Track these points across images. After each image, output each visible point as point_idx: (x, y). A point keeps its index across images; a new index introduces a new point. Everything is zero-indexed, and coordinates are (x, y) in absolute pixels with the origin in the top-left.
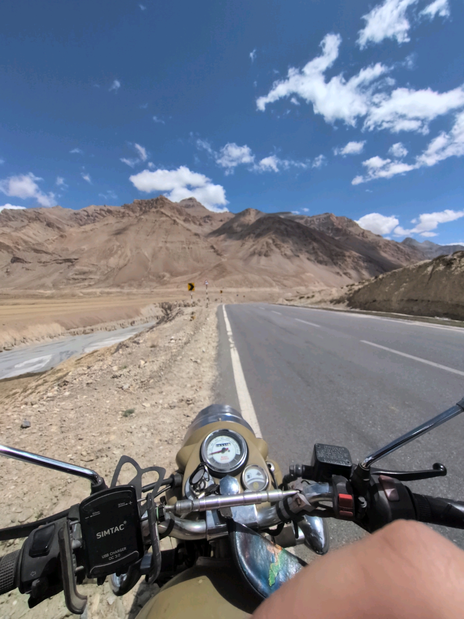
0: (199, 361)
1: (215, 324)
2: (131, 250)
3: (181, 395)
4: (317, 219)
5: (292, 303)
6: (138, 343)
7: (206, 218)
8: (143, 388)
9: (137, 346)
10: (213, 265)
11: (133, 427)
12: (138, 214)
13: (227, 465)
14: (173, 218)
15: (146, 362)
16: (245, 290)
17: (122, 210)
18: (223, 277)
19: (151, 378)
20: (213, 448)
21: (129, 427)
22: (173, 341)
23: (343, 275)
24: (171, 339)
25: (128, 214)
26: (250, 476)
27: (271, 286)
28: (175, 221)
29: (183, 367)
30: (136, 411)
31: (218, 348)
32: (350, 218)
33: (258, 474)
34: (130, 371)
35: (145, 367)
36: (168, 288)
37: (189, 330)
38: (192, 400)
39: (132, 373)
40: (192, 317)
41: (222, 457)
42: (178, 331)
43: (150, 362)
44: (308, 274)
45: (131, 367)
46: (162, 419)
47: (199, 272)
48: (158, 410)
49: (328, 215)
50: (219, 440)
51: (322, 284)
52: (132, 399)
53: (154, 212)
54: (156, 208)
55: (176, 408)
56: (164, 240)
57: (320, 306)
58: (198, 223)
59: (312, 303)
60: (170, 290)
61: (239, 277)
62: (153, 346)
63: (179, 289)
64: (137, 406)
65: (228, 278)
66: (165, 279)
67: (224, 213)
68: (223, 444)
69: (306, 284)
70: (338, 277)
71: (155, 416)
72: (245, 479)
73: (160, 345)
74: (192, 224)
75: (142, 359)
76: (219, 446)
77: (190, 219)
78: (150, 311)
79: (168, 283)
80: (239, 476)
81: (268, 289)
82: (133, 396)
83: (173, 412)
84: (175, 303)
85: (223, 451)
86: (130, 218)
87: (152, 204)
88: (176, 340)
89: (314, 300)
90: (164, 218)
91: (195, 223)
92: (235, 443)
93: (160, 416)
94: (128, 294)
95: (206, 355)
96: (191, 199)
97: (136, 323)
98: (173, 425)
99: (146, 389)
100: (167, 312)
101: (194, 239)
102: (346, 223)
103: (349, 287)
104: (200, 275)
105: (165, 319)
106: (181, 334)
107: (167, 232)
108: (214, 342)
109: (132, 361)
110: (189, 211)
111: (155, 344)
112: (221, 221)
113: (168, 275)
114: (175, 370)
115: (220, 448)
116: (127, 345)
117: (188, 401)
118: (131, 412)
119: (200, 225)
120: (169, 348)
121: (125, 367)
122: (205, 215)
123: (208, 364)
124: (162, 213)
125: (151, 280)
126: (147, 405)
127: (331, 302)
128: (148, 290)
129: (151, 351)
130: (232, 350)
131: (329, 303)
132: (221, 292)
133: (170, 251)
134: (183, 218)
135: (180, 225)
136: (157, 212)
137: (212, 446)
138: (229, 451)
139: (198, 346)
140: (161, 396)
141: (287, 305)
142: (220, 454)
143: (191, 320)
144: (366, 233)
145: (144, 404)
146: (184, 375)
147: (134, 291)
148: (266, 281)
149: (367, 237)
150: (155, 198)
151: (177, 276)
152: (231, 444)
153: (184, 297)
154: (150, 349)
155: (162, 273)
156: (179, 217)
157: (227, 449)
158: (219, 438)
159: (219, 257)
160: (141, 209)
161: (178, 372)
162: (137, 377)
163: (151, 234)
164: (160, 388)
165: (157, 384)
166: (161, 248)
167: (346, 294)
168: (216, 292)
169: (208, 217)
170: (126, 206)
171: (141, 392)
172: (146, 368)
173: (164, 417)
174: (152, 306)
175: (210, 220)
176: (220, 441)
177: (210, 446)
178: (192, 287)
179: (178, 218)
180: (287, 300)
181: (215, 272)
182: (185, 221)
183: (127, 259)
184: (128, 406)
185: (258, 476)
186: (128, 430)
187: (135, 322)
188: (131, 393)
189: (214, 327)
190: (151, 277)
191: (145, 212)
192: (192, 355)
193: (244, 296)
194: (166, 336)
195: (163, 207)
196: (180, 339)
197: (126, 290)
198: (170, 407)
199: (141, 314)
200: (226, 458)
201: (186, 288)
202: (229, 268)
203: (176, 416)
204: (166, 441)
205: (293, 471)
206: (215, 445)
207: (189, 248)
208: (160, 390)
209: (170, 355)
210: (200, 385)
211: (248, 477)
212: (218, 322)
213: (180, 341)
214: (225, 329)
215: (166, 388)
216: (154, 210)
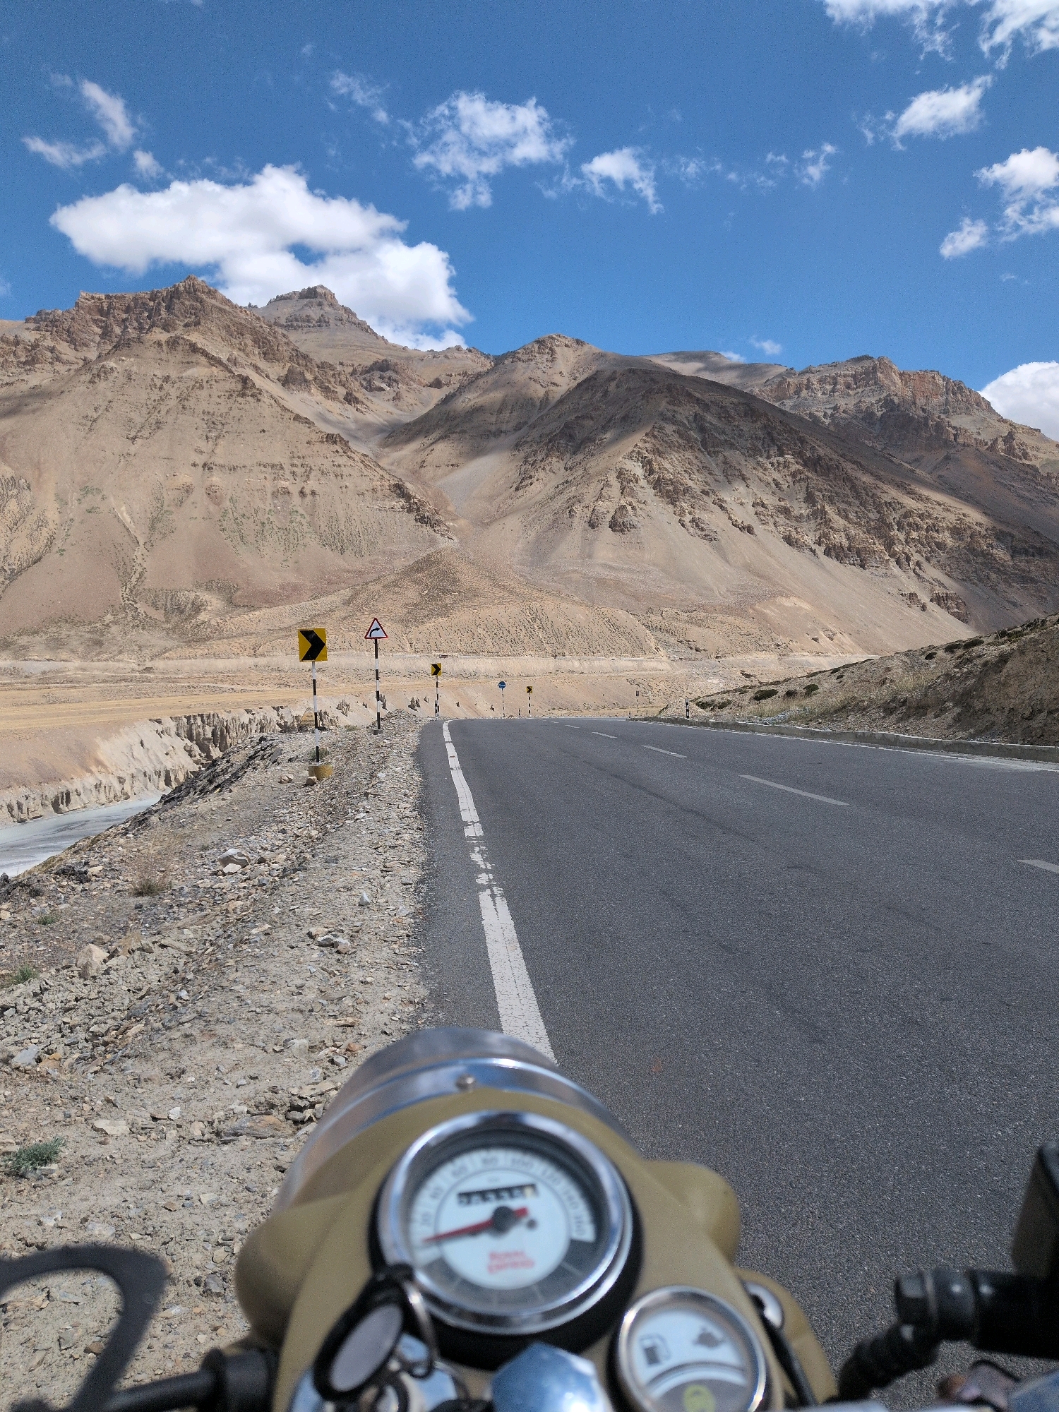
0: (343, 941)
1: (414, 793)
2: (62, 500)
3: (263, 1085)
4: (821, 381)
5: (725, 715)
6: (82, 877)
7: (377, 374)
8: (100, 1061)
9: (79, 887)
10: (400, 564)
11: (50, 1223)
12: (92, 355)
13: (524, 1295)
14: (238, 371)
15: (112, 955)
16: (532, 664)
17: (29, 336)
18: (445, 611)
19: (133, 1016)
20: (439, 1209)
21: (31, 1223)
22: (231, 867)
23: (932, 606)
24: (227, 861)
25: (52, 350)
26: (661, 1353)
27: (639, 648)
28: (245, 380)
29: (273, 968)
30: (65, 1152)
31: (425, 888)
32: (954, 378)
33: (705, 1340)
34: (43, 990)
35: (107, 972)
36: (217, 656)
37: (300, 822)
38: (312, 1106)
39: (52, 1001)
40: (315, 771)
41: (493, 1256)
42: (255, 827)
43: (131, 952)
44: (788, 602)
45: (47, 975)
46: (179, 1189)
47: (346, 593)
48: (163, 1150)
49: (867, 364)
50: (471, 1169)
51: (846, 639)
52: (49, 1102)
53: (159, 344)
54: (166, 327)
55: (244, 1141)
56: (200, 460)
57: (840, 728)
58: (341, 391)
59: (807, 718)
60: (221, 664)
61: (506, 613)
62: (146, 890)
63: (262, 661)
64: (70, 1133)
65: (463, 616)
66: (203, 616)
67: (446, 354)
68: (497, 1192)
69: (781, 640)
70: (915, 612)
71: (151, 1175)
72: (636, 1369)
73: (177, 885)
74: (316, 395)
75: (102, 943)
76: (475, 1198)
77: (309, 376)
78: (138, 751)
79: (218, 632)
80: (601, 1347)
81: (625, 662)
82: (50, 1091)
83: (229, 1156)
84: (245, 718)
85: (501, 1222)
86: (59, 367)
87: (153, 313)
88: (244, 864)
89: (813, 702)
90: (201, 371)
91: (326, 391)
92: (563, 1185)
93: (173, 1174)
94: (44, 679)
95: (371, 918)
96: (311, 294)
97: (75, 802)
98: (230, 1212)
99: (112, 1063)
100: (209, 756)
101: (324, 456)
102: (942, 399)
103: (959, 652)
104: (347, 603)
105: (202, 783)
106: (269, 836)
107: (214, 427)
108: (407, 864)
109: (56, 949)
110: (306, 341)
111: (156, 878)
112: (437, 384)
113: (214, 602)
114: (241, 979)
115: (482, 1212)
116: (35, 886)
117: (295, 1108)
118: (42, 1156)
119: (350, 399)
120: (217, 896)
121: (24, 977)
122: (368, 359)
123: (385, 953)
124: (194, 349)
125: (145, 624)
126: (116, 1127)
127: (888, 710)
128: (128, 664)
129: (139, 907)
130: (484, 897)
131: (877, 714)
132: (437, 669)
133: (227, 504)
134: (278, 370)
135: (265, 399)
136: (173, 343)
137: (435, 1203)
138: (532, 1224)
139: (340, 882)
140: (180, 1091)
141: (705, 724)
142: (485, 1242)
143: (310, 783)
144: (1020, 437)
145: (100, 1124)
146: (279, 998)
147: (73, 666)
148: (615, 627)
149: (1025, 455)
150: (164, 290)
151: (252, 608)
152: (540, 1187)
153: (280, 695)
154: (134, 901)
155: (187, 596)
156: (262, 364)
157: (523, 1212)
158: (473, 1161)
159: (427, 530)
160: (106, 334)
161: (252, 988)
162: (75, 1018)
163: (145, 433)
164: (174, 1054)
165: (161, 1041)
166: (188, 490)
167: (948, 676)
168: (412, 674)
169: (382, 367)
170: (44, 321)
171: (90, 1077)
172: (113, 975)
173: (189, 1180)
174: (147, 731)
175: (390, 382)
176: (477, 1173)
177: (425, 1202)
178: (314, 646)
179: (256, 368)
180: (703, 705)
181: (411, 593)
182: (286, 381)
183: (45, 532)
184: (32, 1134)
185: (703, 1353)
186: (25, 1234)
187: (73, 797)
188: (45, 1078)
189: (407, 807)
190: (142, 608)
191: (122, 345)
192: (315, 919)
193: (530, 690)
194: (205, 848)
195: (197, 323)
196: (262, 861)
197: (36, 664)
198: (218, 1134)
199: (99, 763)
200: (517, 1259)
201: (288, 656)
202: (467, 577)
203: (243, 1174)
204: (198, 1284)
205: (922, 1302)
206: (453, 1200)
207: (302, 493)
208: (170, 1065)
209: (217, 923)
210: (350, 1038)
211: (652, 1356)
212: (425, 786)
213: (263, 867)
214: (456, 815)
215: (202, 1055)
216: (160, 335)
